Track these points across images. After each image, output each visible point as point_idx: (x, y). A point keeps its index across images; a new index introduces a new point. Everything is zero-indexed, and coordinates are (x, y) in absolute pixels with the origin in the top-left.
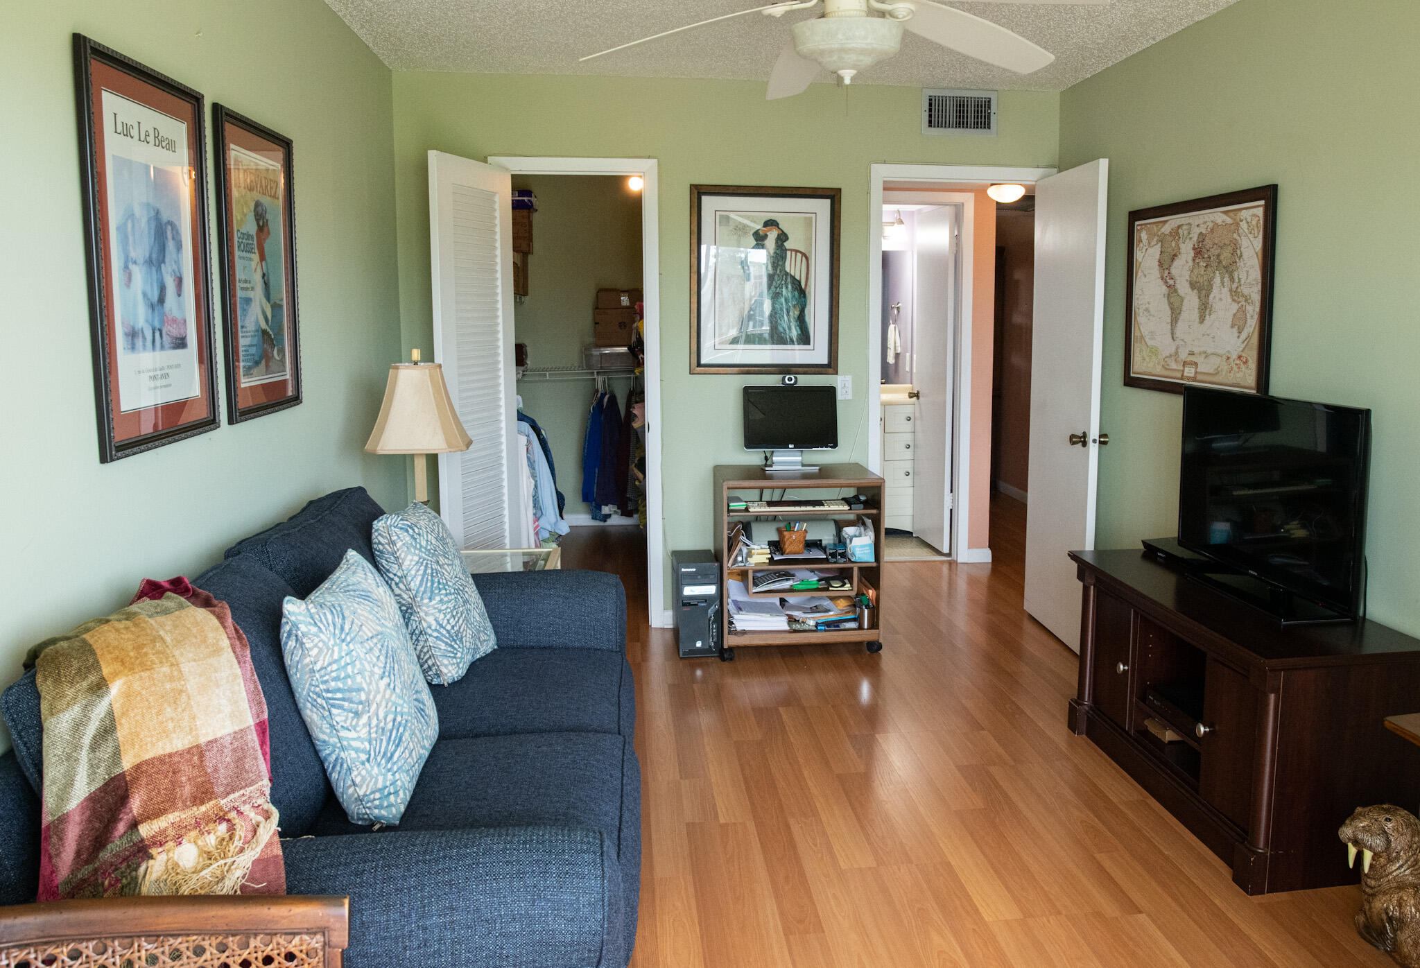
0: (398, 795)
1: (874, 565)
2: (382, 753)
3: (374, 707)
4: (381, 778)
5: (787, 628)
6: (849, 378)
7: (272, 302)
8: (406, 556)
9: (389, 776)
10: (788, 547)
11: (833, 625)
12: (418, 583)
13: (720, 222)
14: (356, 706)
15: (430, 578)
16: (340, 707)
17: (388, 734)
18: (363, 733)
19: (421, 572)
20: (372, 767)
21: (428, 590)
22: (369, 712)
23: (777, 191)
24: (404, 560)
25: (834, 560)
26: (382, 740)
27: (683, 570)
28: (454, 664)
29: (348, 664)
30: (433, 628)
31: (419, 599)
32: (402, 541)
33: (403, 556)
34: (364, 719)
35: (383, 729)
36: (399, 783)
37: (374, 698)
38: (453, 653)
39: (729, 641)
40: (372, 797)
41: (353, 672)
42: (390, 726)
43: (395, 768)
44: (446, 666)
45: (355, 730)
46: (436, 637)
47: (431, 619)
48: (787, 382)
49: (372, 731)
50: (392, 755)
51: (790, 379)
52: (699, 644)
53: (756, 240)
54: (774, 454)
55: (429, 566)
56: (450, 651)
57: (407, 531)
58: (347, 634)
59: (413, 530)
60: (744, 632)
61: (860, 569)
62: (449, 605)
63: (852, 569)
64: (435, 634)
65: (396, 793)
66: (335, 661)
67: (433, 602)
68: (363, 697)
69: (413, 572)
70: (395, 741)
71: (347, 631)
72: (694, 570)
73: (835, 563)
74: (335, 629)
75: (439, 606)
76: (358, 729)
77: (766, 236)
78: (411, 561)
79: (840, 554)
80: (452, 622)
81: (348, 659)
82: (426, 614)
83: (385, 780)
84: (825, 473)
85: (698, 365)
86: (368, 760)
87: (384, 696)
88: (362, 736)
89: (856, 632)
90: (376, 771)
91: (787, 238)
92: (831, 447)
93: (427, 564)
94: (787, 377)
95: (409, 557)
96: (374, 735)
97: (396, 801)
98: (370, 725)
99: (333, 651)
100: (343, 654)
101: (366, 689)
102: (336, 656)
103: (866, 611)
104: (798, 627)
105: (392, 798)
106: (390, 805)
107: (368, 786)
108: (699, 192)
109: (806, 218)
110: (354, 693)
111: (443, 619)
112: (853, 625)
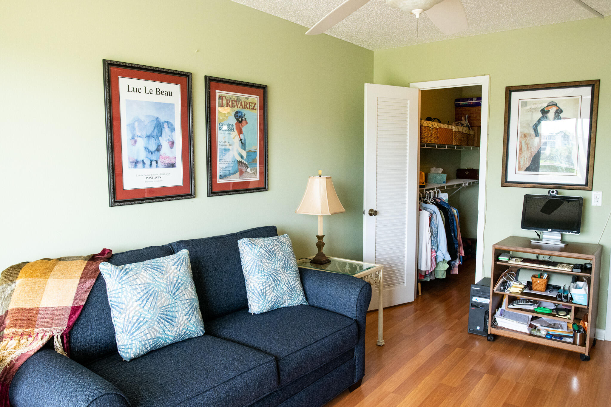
0: (132, 350)
1: (586, 307)
2: (128, 331)
3: (128, 312)
4: (126, 341)
5: (527, 332)
6: (600, 194)
7: (247, 150)
8: (247, 256)
9: (130, 341)
10: (535, 287)
11: (559, 338)
12: (249, 268)
13: (522, 105)
14: (120, 309)
15: (255, 267)
16: (115, 309)
17: (133, 324)
18: (122, 321)
19: (251, 264)
20: (125, 335)
21: (253, 272)
22: (126, 313)
23: (556, 86)
24: (246, 258)
25: (559, 299)
26: (129, 326)
27: (473, 288)
28: (257, 306)
29: (120, 292)
30: (252, 288)
31: (249, 275)
32: (246, 250)
33: (245, 256)
34: (123, 316)
35: (130, 322)
36: (134, 345)
37: (130, 308)
38: (258, 301)
39: (491, 330)
40: (121, 347)
41: (122, 296)
42: (135, 321)
43: (133, 338)
44: (253, 306)
45: (119, 319)
46: (253, 293)
47: (252, 285)
48: (551, 193)
49: (125, 321)
50: (133, 333)
51: (553, 192)
52: (478, 328)
53: (542, 114)
54: (544, 233)
55: (256, 262)
56: (257, 300)
57: (248, 246)
58: (123, 281)
59: (252, 246)
60: (502, 328)
61: (575, 308)
62: (262, 280)
63: (571, 307)
64: (253, 291)
65: (132, 348)
66: (115, 290)
67: (254, 278)
68: (124, 306)
69: (248, 264)
70: (136, 327)
71: (123, 280)
72: (479, 289)
73: (561, 301)
74: (117, 277)
75: (257, 280)
76: (121, 319)
77: (548, 111)
78: (248, 259)
79: (564, 297)
80: (262, 288)
81: (120, 291)
82: (251, 282)
83: (128, 342)
84: (569, 247)
85: (505, 183)
86: (123, 332)
87: (134, 309)
88: (121, 322)
89: (572, 346)
90: (125, 337)
91: (562, 111)
92: (575, 233)
93: (255, 261)
94: (552, 190)
95: (248, 257)
96: (126, 323)
97: (130, 352)
98: (125, 319)
99: (114, 286)
100: (119, 288)
101: (126, 304)
102: (115, 288)
103: (578, 334)
104: (535, 332)
105: (129, 350)
106: (127, 353)
107: (122, 342)
108: (509, 91)
109: (575, 99)
110: (120, 304)
111: (257, 286)
112: (571, 340)
